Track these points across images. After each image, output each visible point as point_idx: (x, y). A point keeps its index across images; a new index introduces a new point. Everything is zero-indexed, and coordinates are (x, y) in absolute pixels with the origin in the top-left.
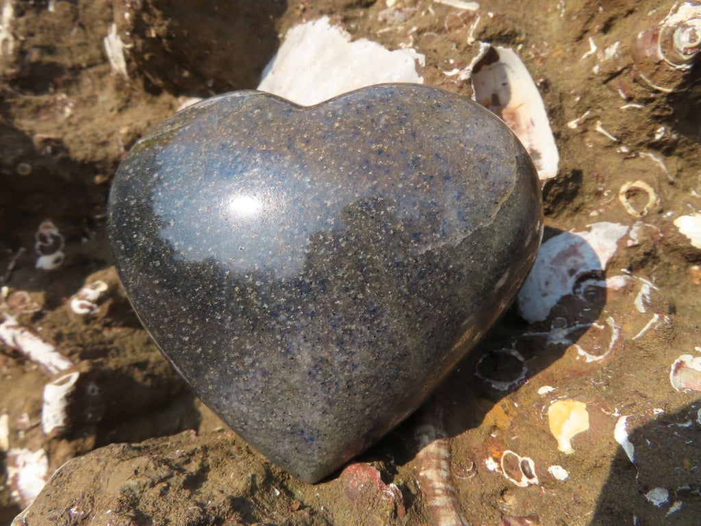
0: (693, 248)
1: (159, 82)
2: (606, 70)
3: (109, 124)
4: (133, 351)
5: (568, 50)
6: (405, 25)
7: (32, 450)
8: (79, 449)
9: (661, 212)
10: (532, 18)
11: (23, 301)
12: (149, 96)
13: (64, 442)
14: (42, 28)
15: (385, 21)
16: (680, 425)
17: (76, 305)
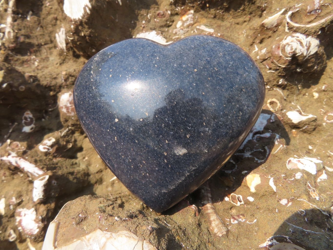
0: (293, 123)
1: (81, 53)
2: (262, 58)
3: (56, 70)
4: (67, 168)
5: (247, 49)
6: (184, 36)
7: (29, 208)
8: (49, 208)
9: (282, 110)
10: (234, 36)
11: (17, 146)
12: (75, 59)
13: (42, 205)
14: (24, 27)
15: (176, 33)
16: (290, 179)
17: (42, 148)
